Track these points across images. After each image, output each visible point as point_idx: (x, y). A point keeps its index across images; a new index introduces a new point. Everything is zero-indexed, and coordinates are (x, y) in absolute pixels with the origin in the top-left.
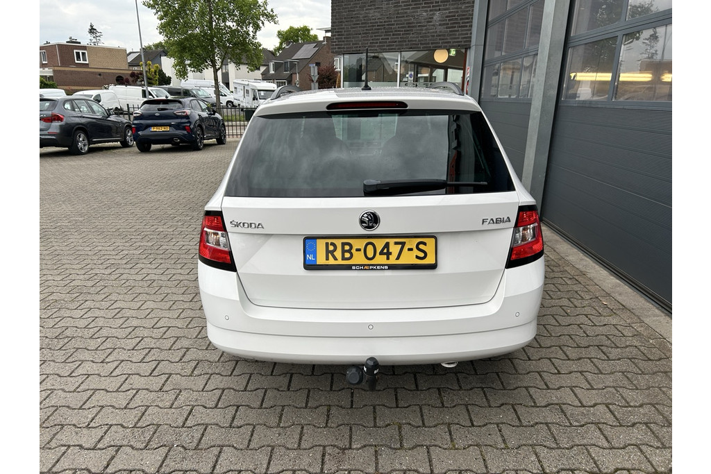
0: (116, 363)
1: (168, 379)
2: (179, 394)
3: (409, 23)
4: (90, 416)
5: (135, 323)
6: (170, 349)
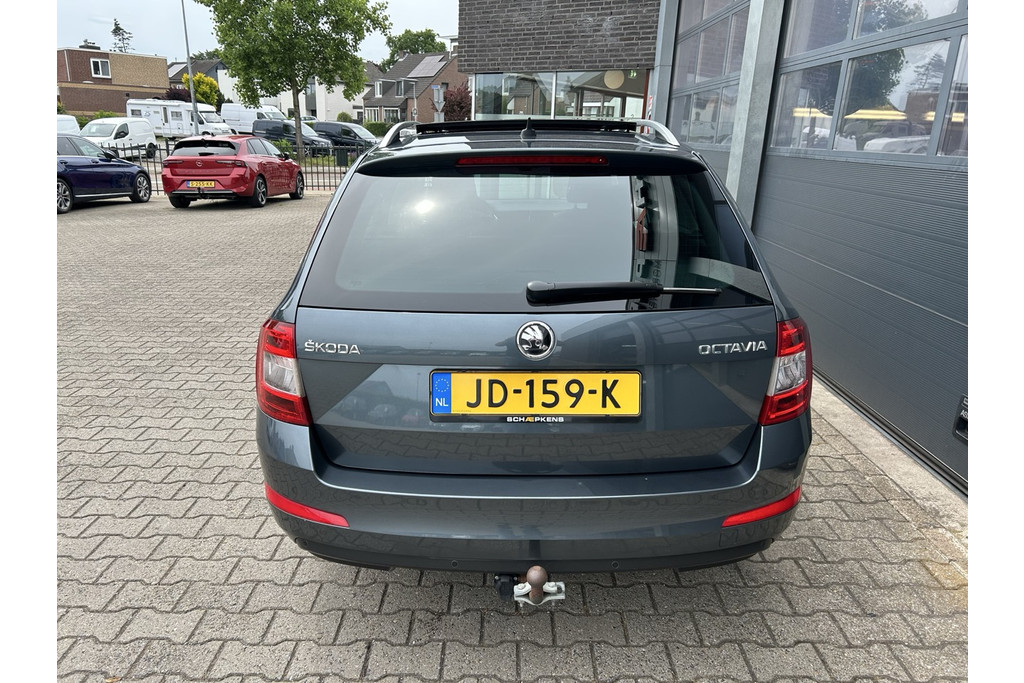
0: (136, 502)
1: (207, 522)
2: (222, 542)
3: (569, 32)
4: (99, 570)
5: (165, 447)
6: (212, 483)
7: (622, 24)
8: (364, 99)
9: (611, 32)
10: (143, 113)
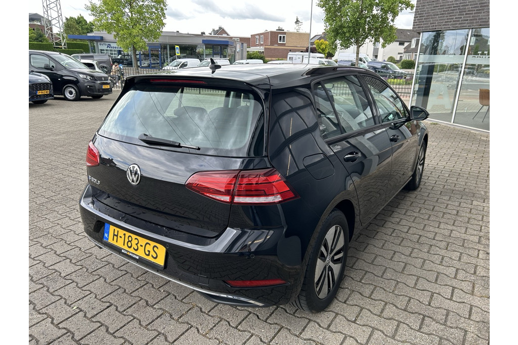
8: (404, 49)
10: (294, 59)
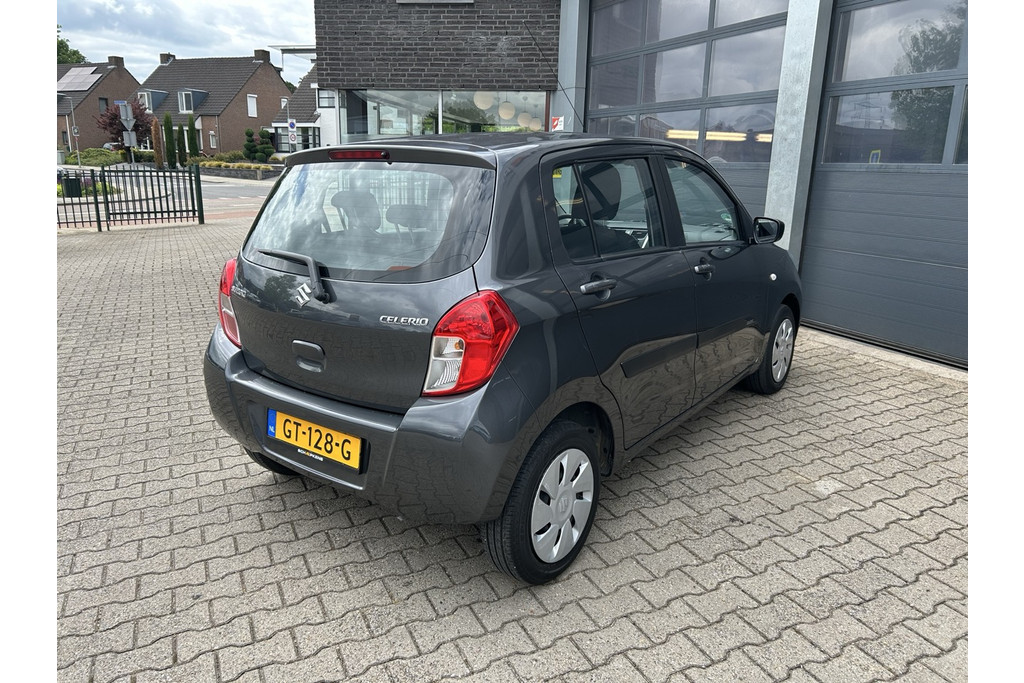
3: (458, 49)
7: (518, 45)
9: (508, 52)
